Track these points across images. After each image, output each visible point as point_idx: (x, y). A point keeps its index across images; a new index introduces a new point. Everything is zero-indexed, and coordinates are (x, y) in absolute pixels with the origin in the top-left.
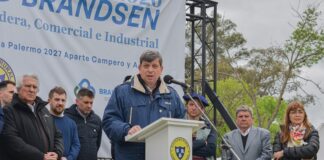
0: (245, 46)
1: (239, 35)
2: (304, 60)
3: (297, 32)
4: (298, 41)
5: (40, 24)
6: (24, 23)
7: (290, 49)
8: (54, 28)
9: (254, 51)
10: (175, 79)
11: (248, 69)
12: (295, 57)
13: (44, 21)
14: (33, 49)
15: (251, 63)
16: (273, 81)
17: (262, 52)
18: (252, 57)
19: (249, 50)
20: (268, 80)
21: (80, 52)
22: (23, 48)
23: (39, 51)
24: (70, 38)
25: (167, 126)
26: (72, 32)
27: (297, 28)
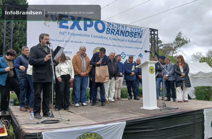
0: (162, 43)
1: (160, 41)
2: (178, 46)
3: (176, 39)
4: (177, 41)
5: (111, 38)
6: (107, 38)
7: (174, 43)
8: (115, 39)
9: (164, 44)
10: (148, 51)
11: (163, 49)
12: (176, 45)
13: (112, 38)
14: (109, 45)
15: (164, 47)
16: (170, 52)
17: (167, 44)
18: (164, 46)
19: (163, 44)
20: (168, 51)
21: (121, 45)
22: (107, 45)
23: (111, 45)
24: (119, 42)
25: (148, 63)
26: (119, 40)
27: (176, 37)
